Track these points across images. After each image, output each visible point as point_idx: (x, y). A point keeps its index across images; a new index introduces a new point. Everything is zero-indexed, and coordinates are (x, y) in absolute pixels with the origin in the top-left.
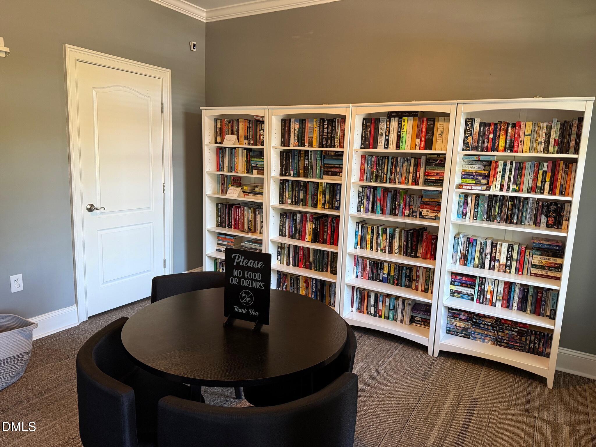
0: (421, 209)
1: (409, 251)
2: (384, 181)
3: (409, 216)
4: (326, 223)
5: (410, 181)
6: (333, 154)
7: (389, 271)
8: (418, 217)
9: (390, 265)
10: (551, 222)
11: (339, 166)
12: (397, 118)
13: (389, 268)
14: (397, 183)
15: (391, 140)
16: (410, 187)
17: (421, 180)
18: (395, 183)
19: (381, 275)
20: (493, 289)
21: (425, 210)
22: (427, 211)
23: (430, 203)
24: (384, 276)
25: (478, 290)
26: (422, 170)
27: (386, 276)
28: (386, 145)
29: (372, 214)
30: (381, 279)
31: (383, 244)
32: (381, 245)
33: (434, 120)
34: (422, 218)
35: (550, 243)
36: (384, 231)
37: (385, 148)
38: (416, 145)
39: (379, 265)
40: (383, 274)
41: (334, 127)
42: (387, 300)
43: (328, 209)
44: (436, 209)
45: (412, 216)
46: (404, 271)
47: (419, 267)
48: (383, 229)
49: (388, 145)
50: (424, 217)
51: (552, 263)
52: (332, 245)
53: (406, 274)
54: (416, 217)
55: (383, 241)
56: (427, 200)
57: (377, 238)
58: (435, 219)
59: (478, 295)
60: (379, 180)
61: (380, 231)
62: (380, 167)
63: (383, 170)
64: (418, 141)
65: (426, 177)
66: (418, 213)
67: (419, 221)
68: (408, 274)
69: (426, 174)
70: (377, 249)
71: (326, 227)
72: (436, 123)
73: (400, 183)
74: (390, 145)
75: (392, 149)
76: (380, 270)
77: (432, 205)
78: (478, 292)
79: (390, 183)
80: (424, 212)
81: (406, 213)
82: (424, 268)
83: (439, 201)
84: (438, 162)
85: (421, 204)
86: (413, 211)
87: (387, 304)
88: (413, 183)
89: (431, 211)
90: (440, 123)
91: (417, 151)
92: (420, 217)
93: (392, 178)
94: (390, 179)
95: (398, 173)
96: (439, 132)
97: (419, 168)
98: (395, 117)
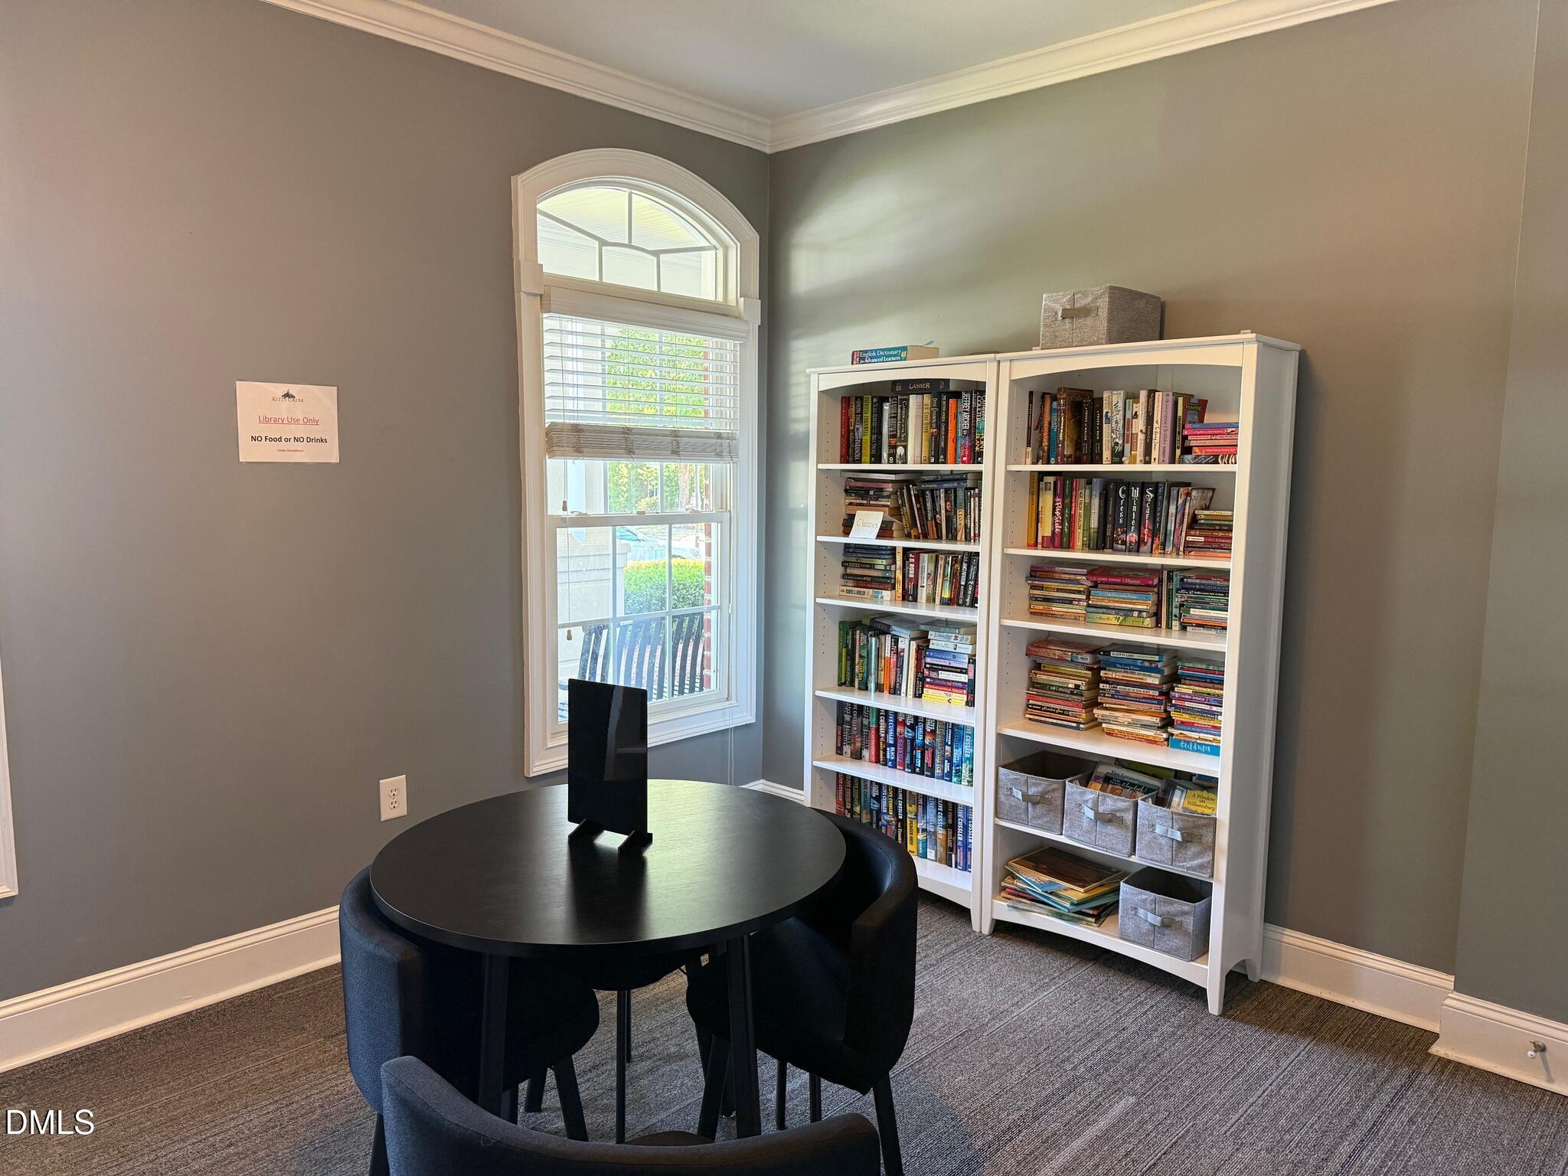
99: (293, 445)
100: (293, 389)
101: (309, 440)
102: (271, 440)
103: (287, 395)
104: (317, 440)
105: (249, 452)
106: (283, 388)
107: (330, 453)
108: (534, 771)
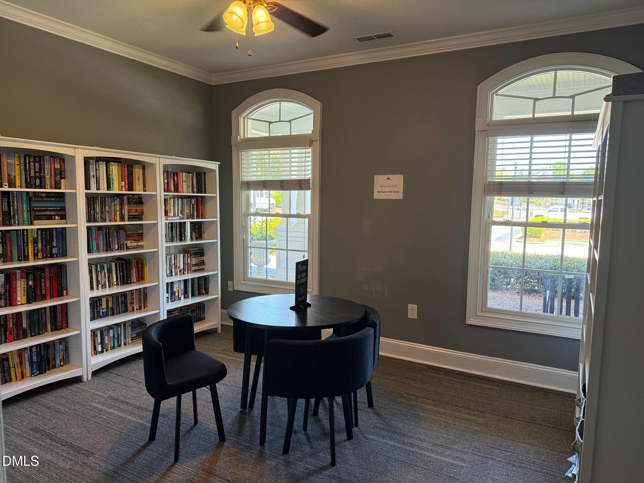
0: (126, 241)
1: (125, 279)
2: (98, 221)
3: (118, 249)
4: (43, 275)
5: (118, 218)
6: (44, 195)
7: (107, 305)
8: (125, 248)
9: (107, 299)
10: (197, 236)
11: (52, 208)
12: (104, 163)
13: (107, 301)
14: (107, 221)
15: (101, 182)
16: (118, 223)
17: (126, 217)
18: (105, 221)
19: (100, 311)
20: (178, 289)
21: (129, 242)
22: (131, 242)
23: (132, 235)
24: (103, 311)
25: (170, 293)
26: (126, 208)
27: (106, 310)
28: (98, 187)
29: (89, 254)
30: (101, 315)
31: (102, 280)
32: (101, 282)
33: (132, 167)
34: (129, 249)
35: (198, 249)
36: (102, 268)
37: (97, 189)
38: (122, 187)
39: (98, 302)
40: (103, 309)
41: (42, 165)
42: (111, 331)
43: (42, 258)
44: (137, 239)
45: (120, 249)
46: (120, 300)
47: (133, 290)
48: (101, 267)
49: (99, 186)
50: (129, 247)
51: (200, 261)
52: (52, 298)
53: (122, 301)
54: (124, 249)
55: (102, 277)
56: (130, 233)
57: (97, 277)
58: (137, 248)
59: (170, 296)
60: (93, 220)
61: (99, 269)
62: (92, 207)
63: (96, 210)
64: (123, 183)
65: (129, 214)
66: (125, 245)
67: (127, 251)
68: (123, 301)
69: (129, 211)
70: (98, 286)
71: (43, 280)
72: (134, 169)
73: (111, 220)
74: (101, 187)
75: (104, 190)
76: (99, 307)
77: (134, 237)
78: (170, 294)
79: (101, 221)
80: (129, 243)
81: (116, 247)
82: (136, 290)
83: (138, 233)
84: (134, 201)
85: (126, 237)
86: (120, 244)
87: (111, 335)
88: (121, 220)
89: (134, 241)
90: (136, 170)
91: (124, 192)
92: (127, 249)
93: (103, 217)
94: (101, 218)
95: (108, 212)
96: (137, 177)
97: (123, 207)
98: (103, 161)
99: (389, 193)
100: (390, 176)
101: (394, 192)
102: (383, 192)
103: (388, 178)
104: (396, 192)
105: (377, 196)
106: (387, 176)
107: (400, 196)
108: (469, 322)
